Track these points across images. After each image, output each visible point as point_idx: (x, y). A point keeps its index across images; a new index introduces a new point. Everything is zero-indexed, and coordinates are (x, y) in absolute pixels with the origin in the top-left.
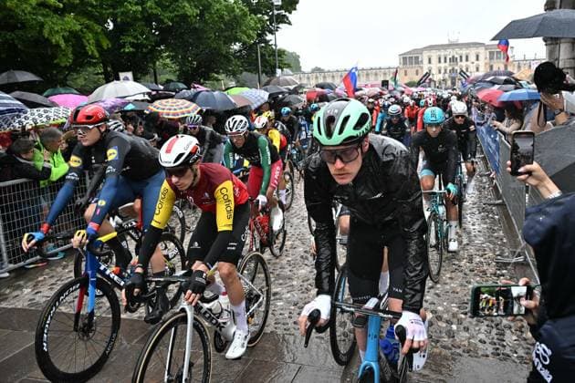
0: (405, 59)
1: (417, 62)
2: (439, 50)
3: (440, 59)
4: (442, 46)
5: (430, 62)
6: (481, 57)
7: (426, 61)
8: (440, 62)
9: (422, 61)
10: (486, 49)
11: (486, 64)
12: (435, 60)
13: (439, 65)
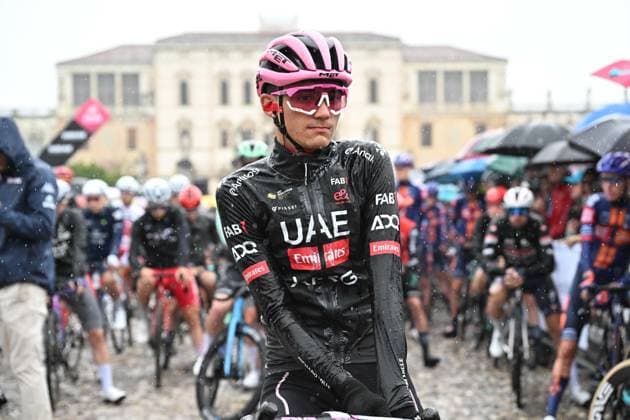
0: (80, 80)
1: (133, 98)
2: (222, 51)
3: (224, 89)
4: (234, 37)
5: (184, 99)
6: (388, 92)
7: (168, 94)
8: (225, 99)
9: (152, 94)
10: (406, 60)
11: (407, 118)
12: (204, 92)
13: (221, 112)
